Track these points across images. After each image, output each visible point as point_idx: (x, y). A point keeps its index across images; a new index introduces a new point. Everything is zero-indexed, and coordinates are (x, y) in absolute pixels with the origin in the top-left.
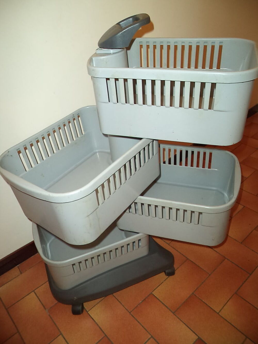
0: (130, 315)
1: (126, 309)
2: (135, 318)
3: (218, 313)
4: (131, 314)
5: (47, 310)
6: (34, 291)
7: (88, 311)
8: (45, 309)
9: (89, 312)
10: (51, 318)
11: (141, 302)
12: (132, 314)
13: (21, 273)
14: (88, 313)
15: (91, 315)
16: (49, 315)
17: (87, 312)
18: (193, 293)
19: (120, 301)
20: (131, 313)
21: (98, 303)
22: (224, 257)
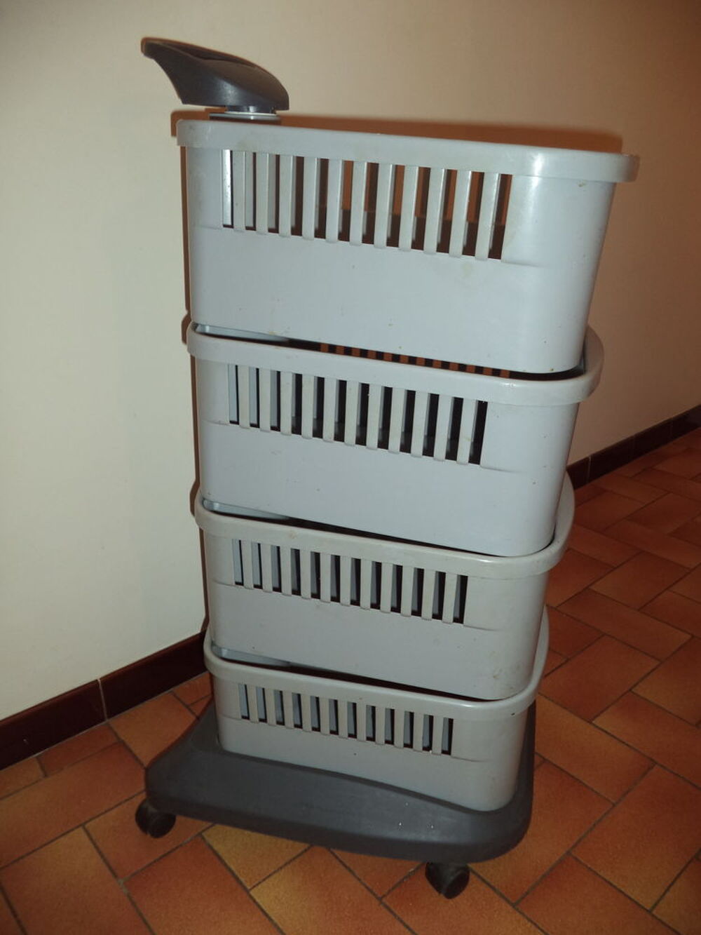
0: (381, 906)
1: (367, 888)
2: (395, 915)
3: (649, 912)
4: (381, 902)
5: (121, 881)
6: (83, 825)
7: (249, 888)
8: (116, 876)
9: (252, 893)
10: (133, 903)
11: (412, 870)
12: (388, 904)
13: (46, 775)
14: (251, 897)
15: (258, 900)
16: (128, 896)
17: (247, 891)
18: (568, 853)
19: (348, 864)
20: (384, 900)
21: (281, 868)
22: (652, 760)
